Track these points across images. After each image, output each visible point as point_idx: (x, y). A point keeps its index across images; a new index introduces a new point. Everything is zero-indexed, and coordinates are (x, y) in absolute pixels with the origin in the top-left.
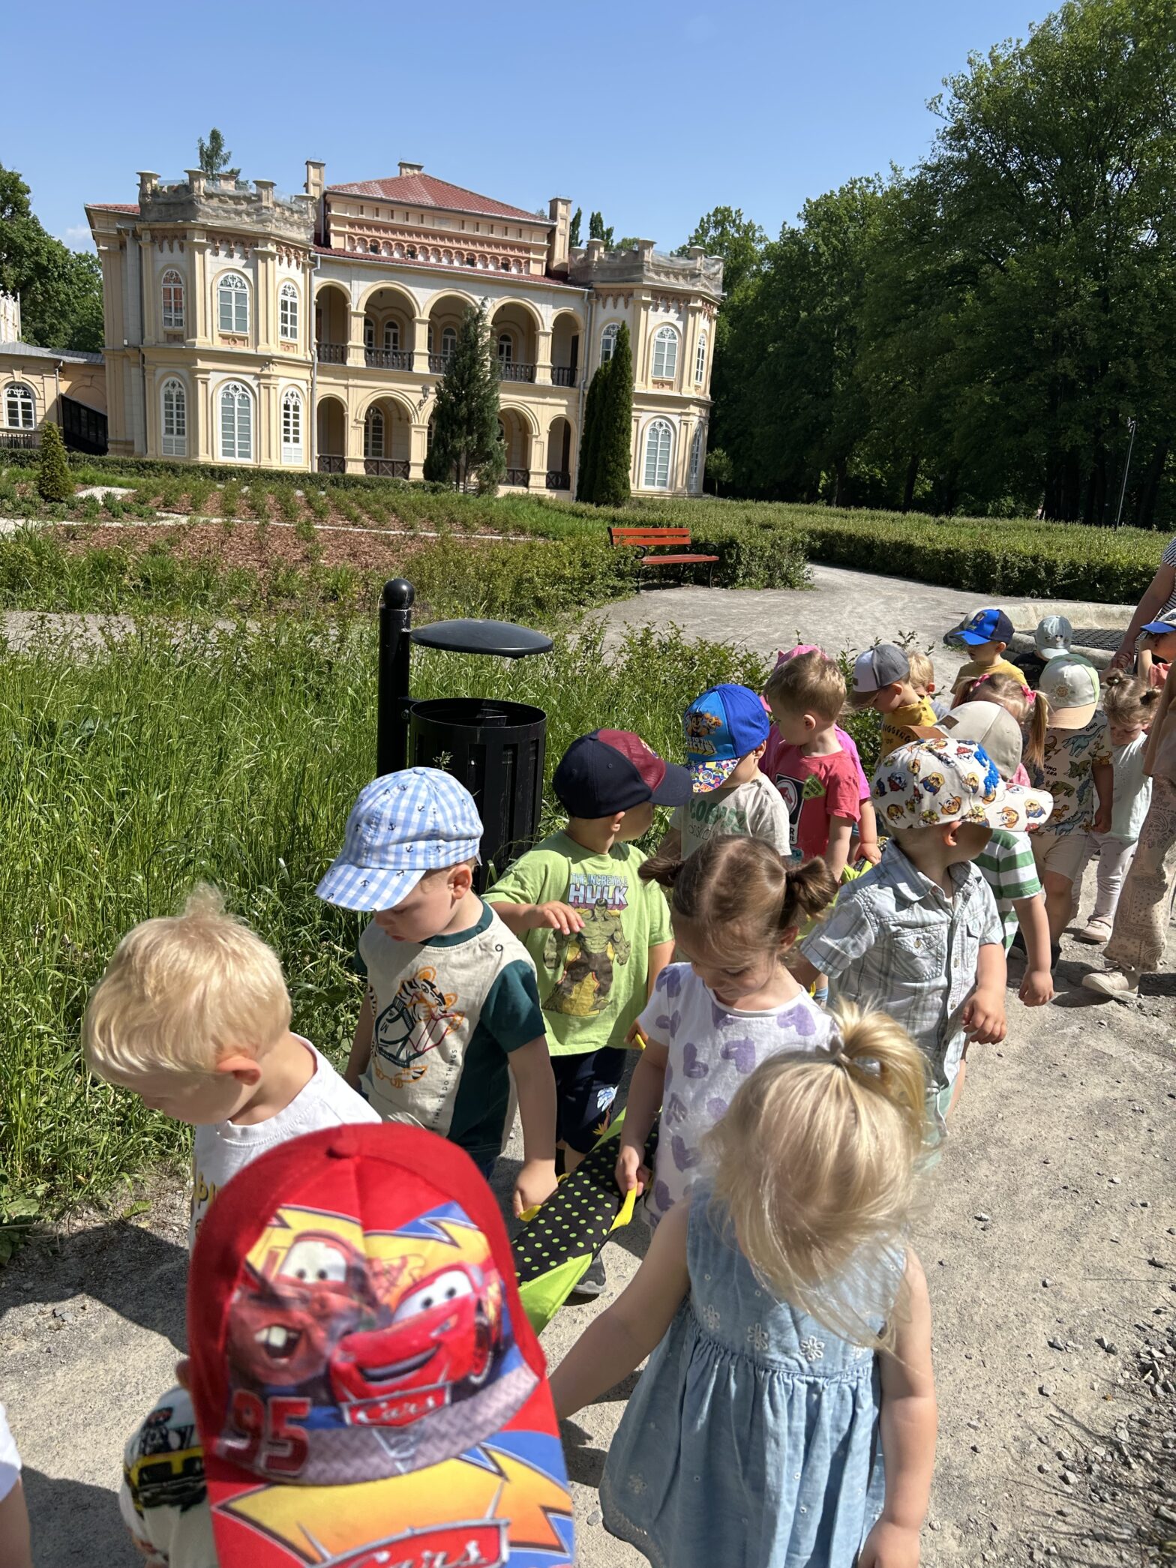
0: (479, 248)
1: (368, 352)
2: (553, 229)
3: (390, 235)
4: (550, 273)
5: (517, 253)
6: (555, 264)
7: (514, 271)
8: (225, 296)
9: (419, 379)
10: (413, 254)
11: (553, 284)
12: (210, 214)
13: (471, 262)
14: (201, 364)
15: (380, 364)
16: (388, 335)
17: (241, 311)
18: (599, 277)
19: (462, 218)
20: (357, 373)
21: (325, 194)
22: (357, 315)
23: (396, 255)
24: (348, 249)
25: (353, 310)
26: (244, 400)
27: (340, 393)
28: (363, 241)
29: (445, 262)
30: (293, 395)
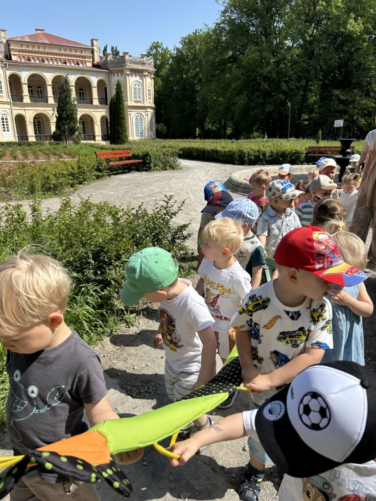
0: (67, 58)
1: (31, 97)
2: (93, 50)
3: (34, 55)
4: (94, 66)
5: (81, 59)
6: (95, 62)
7: (81, 65)
9: (51, 106)
10: (43, 61)
11: (95, 69)
13: (65, 63)
15: (36, 101)
16: (38, 91)
18: (111, 66)
19: (60, 47)
20: (27, 105)
21: (8, 41)
22: (25, 84)
23: (37, 62)
24: (19, 60)
25: (23, 82)
27: (22, 112)
28: (24, 57)
29: (55, 63)
30: (4, 114)
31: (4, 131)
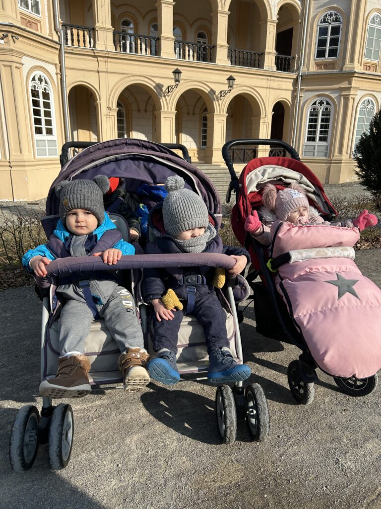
20: (106, 57)
27: (91, 80)
30: (40, 80)
31: (39, 131)
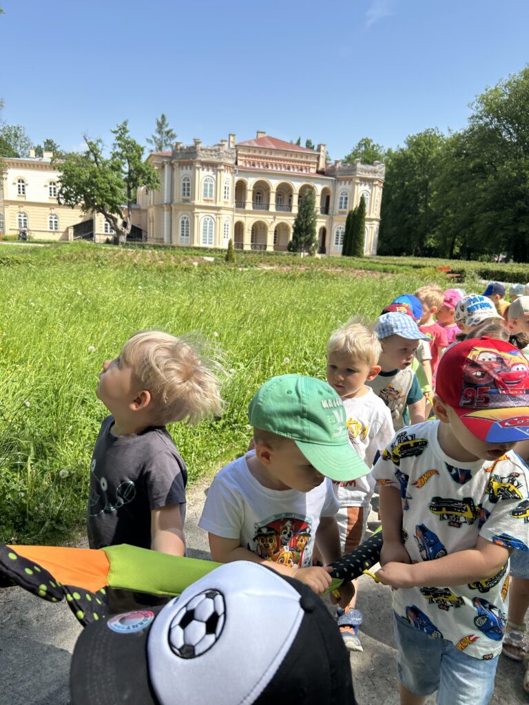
1: (254, 204)
2: (319, 155)
3: (259, 160)
4: (318, 172)
5: (305, 165)
6: (320, 169)
7: (304, 172)
8: (206, 185)
9: (271, 214)
10: (267, 166)
11: (320, 176)
12: (202, 157)
13: (289, 169)
14: (196, 210)
15: (257, 209)
17: (211, 191)
18: (338, 173)
19: (286, 152)
20: (249, 212)
21: (236, 146)
22: (250, 190)
23: (261, 167)
24: (244, 165)
25: (248, 188)
26: (211, 223)
27: (242, 219)
28: (249, 162)
29: (279, 169)
30: (227, 221)
31: (225, 237)
